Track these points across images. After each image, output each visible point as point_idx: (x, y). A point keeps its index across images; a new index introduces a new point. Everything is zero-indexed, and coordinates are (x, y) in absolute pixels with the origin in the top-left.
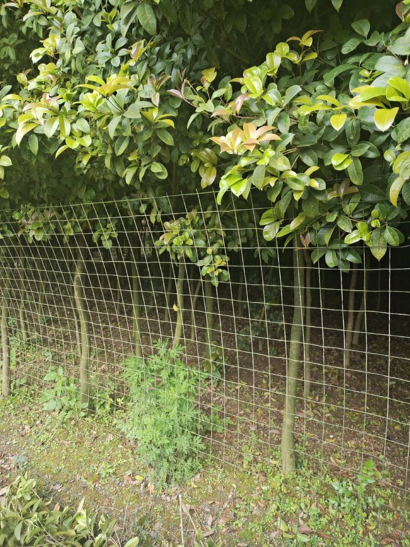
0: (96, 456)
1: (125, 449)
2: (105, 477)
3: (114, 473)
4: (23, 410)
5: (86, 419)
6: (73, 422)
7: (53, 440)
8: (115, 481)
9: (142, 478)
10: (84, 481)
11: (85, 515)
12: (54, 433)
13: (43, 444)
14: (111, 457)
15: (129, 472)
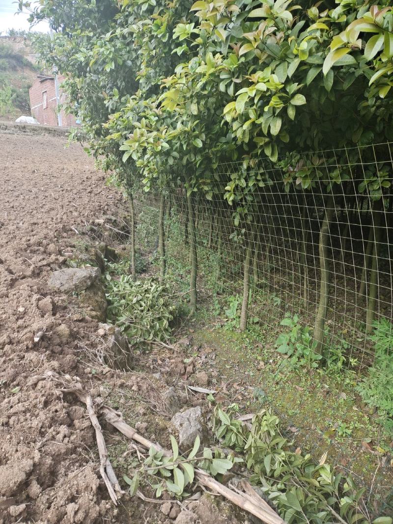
0: (330, 412)
1: (360, 413)
2: (342, 436)
3: (351, 436)
4: (258, 346)
5: (318, 370)
6: (305, 371)
7: (287, 382)
8: (352, 443)
9: (383, 450)
10: (320, 432)
11: (329, 471)
12: (287, 376)
13: (277, 383)
14: (347, 417)
15: (369, 440)
